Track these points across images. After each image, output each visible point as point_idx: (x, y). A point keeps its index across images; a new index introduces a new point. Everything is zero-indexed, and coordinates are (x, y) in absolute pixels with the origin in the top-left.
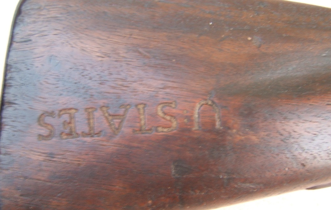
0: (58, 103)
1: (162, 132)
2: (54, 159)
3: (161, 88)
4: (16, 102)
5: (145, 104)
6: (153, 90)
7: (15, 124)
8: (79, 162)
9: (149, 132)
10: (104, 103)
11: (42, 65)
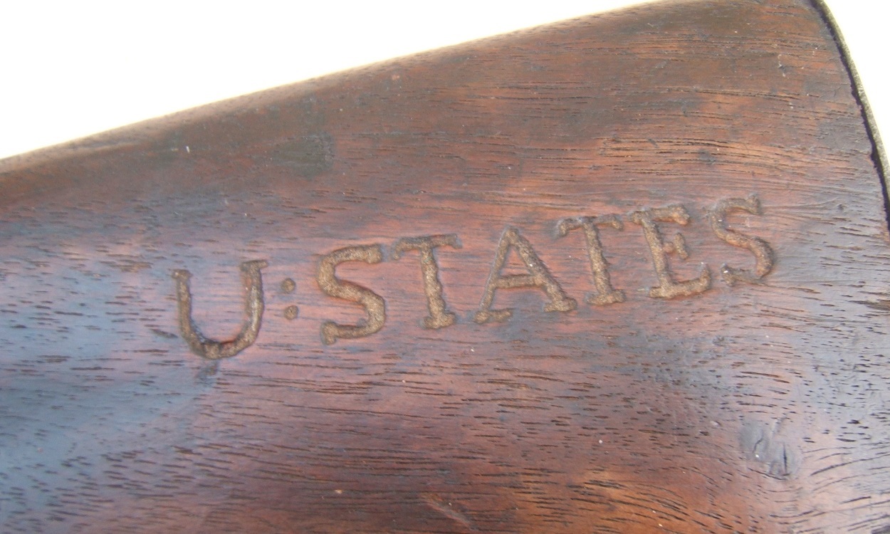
0: (723, 312)
1: (364, 248)
2: (696, 148)
3: (378, 384)
4: (865, 310)
5: (428, 328)
6: (404, 378)
7: (850, 242)
8: (619, 146)
9: (404, 245)
10: (568, 323)
11: (808, 440)
